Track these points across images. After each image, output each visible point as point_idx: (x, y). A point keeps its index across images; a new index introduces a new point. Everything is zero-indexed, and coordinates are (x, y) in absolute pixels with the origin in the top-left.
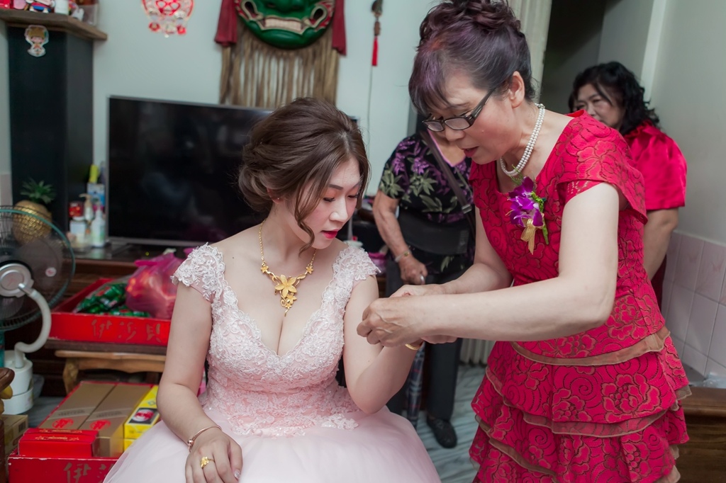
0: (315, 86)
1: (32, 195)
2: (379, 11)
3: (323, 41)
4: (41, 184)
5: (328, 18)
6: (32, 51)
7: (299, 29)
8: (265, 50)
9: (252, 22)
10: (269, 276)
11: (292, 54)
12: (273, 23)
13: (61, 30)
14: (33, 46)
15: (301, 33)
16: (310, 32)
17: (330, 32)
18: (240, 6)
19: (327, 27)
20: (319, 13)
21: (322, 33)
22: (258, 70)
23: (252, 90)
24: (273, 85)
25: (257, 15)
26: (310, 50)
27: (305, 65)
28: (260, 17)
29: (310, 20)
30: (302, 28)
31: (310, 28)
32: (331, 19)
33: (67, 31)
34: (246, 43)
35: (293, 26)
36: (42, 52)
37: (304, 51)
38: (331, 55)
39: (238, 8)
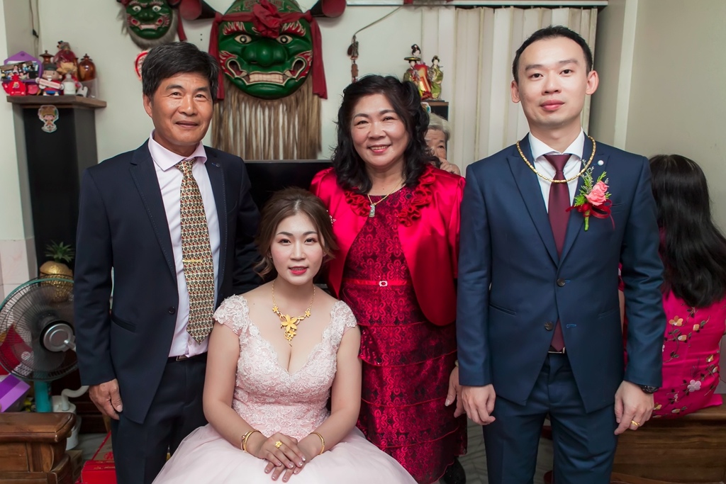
0: (300, 130)
1: (55, 257)
2: (356, 55)
3: (304, 87)
4: (62, 244)
5: (307, 68)
6: (45, 128)
7: (281, 81)
8: (251, 101)
9: (237, 78)
10: (279, 315)
11: (276, 103)
12: (256, 77)
13: (70, 107)
14: (46, 123)
15: (283, 85)
16: (292, 82)
17: (310, 79)
18: (225, 66)
19: (307, 75)
20: (299, 63)
21: (302, 81)
22: (246, 120)
23: (241, 140)
24: (261, 132)
25: (242, 72)
26: (293, 97)
27: (289, 111)
28: (244, 74)
29: (290, 71)
30: (284, 80)
31: (292, 79)
32: (310, 68)
33: (74, 107)
34: (232, 97)
35: (275, 78)
36: (54, 128)
37: (287, 98)
38: (313, 99)
39: (224, 68)
